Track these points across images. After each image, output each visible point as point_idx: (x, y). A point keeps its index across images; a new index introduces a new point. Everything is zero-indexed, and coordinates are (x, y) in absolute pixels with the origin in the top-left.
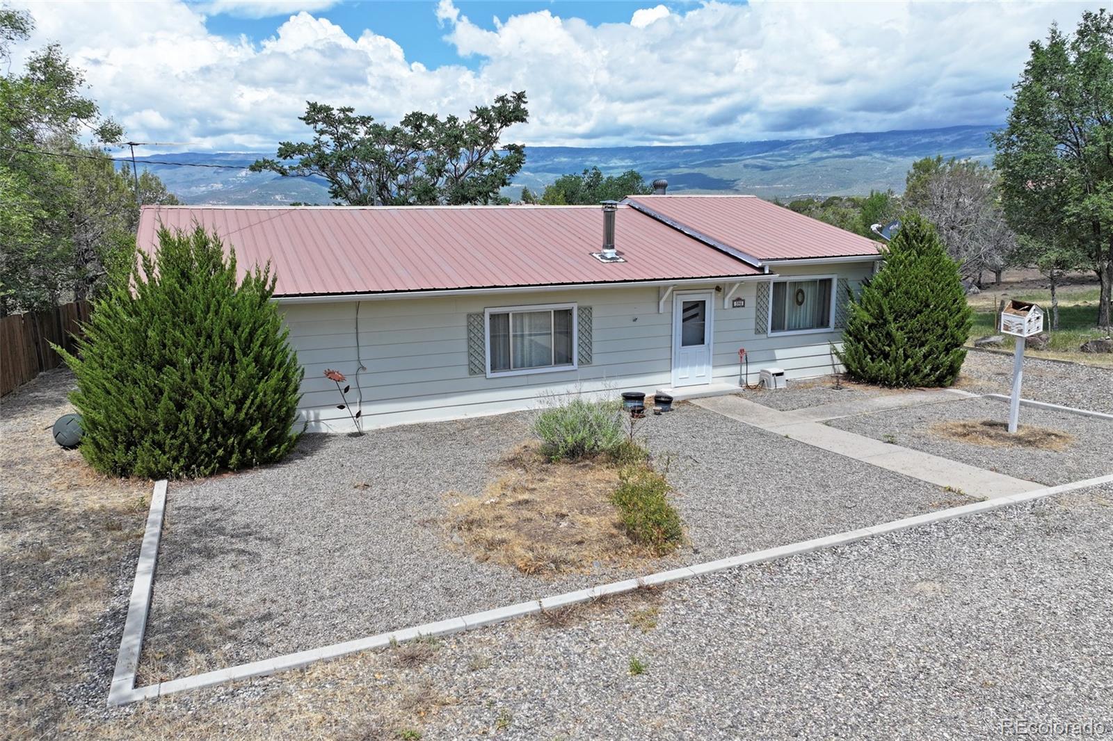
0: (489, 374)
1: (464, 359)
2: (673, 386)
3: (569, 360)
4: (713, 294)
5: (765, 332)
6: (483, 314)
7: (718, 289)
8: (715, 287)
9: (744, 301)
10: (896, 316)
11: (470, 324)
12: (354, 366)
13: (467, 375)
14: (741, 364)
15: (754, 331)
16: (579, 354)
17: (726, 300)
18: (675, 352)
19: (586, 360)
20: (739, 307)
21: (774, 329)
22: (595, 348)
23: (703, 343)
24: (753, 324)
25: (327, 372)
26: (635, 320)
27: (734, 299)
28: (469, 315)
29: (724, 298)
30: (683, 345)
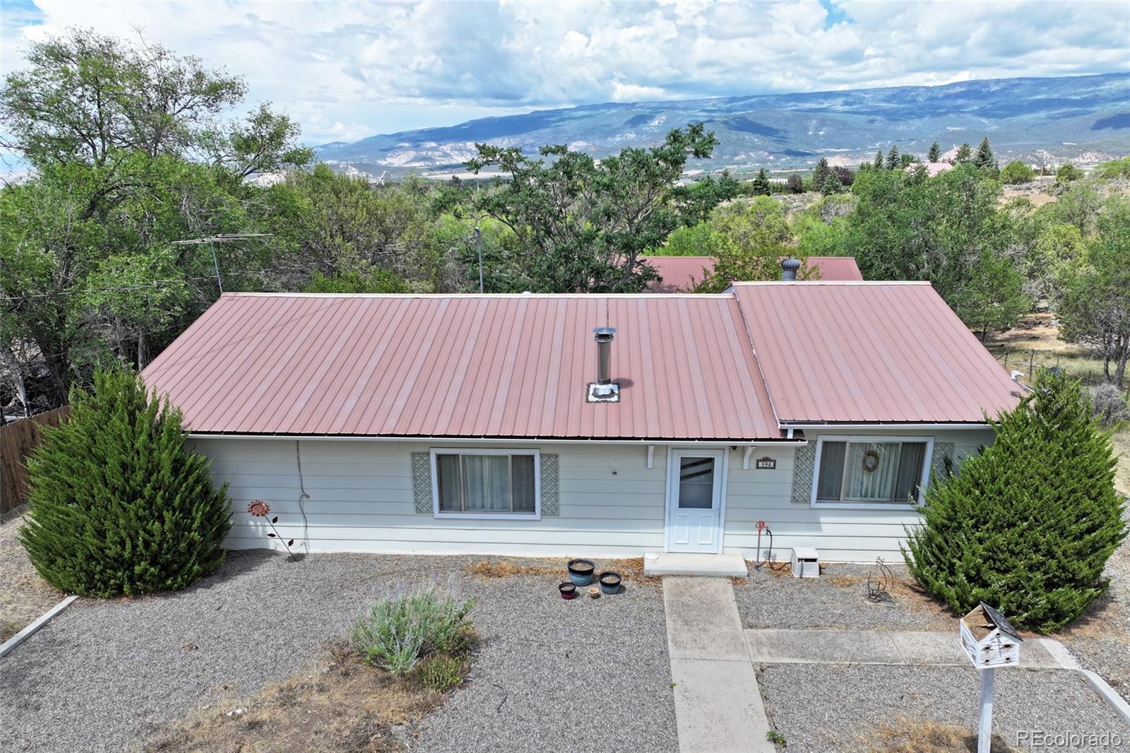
0: (437, 515)
1: (410, 497)
2: (666, 550)
3: (531, 509)
4: (726, 451)
5: (806, 501)
6: (428, 454)
9: (775, 461)
10: (977, 522)
11: (414, 463)
12: (299, 493)
13: (414, 513)
14: (760, 535)
15: (789, 499)
16: (543, 504)
17: (746, 460)
18: (670, 513)
19: (552, 511)
20: (766, 468)
21: (820, 498)
22: (563, 499)
23: (710, 507)
24: (788, 491)
25: (252, 505)
26: (615, 473)
27: (760, 458)
28: (413, 454)
29: (743, 457)
30: (680, 507)
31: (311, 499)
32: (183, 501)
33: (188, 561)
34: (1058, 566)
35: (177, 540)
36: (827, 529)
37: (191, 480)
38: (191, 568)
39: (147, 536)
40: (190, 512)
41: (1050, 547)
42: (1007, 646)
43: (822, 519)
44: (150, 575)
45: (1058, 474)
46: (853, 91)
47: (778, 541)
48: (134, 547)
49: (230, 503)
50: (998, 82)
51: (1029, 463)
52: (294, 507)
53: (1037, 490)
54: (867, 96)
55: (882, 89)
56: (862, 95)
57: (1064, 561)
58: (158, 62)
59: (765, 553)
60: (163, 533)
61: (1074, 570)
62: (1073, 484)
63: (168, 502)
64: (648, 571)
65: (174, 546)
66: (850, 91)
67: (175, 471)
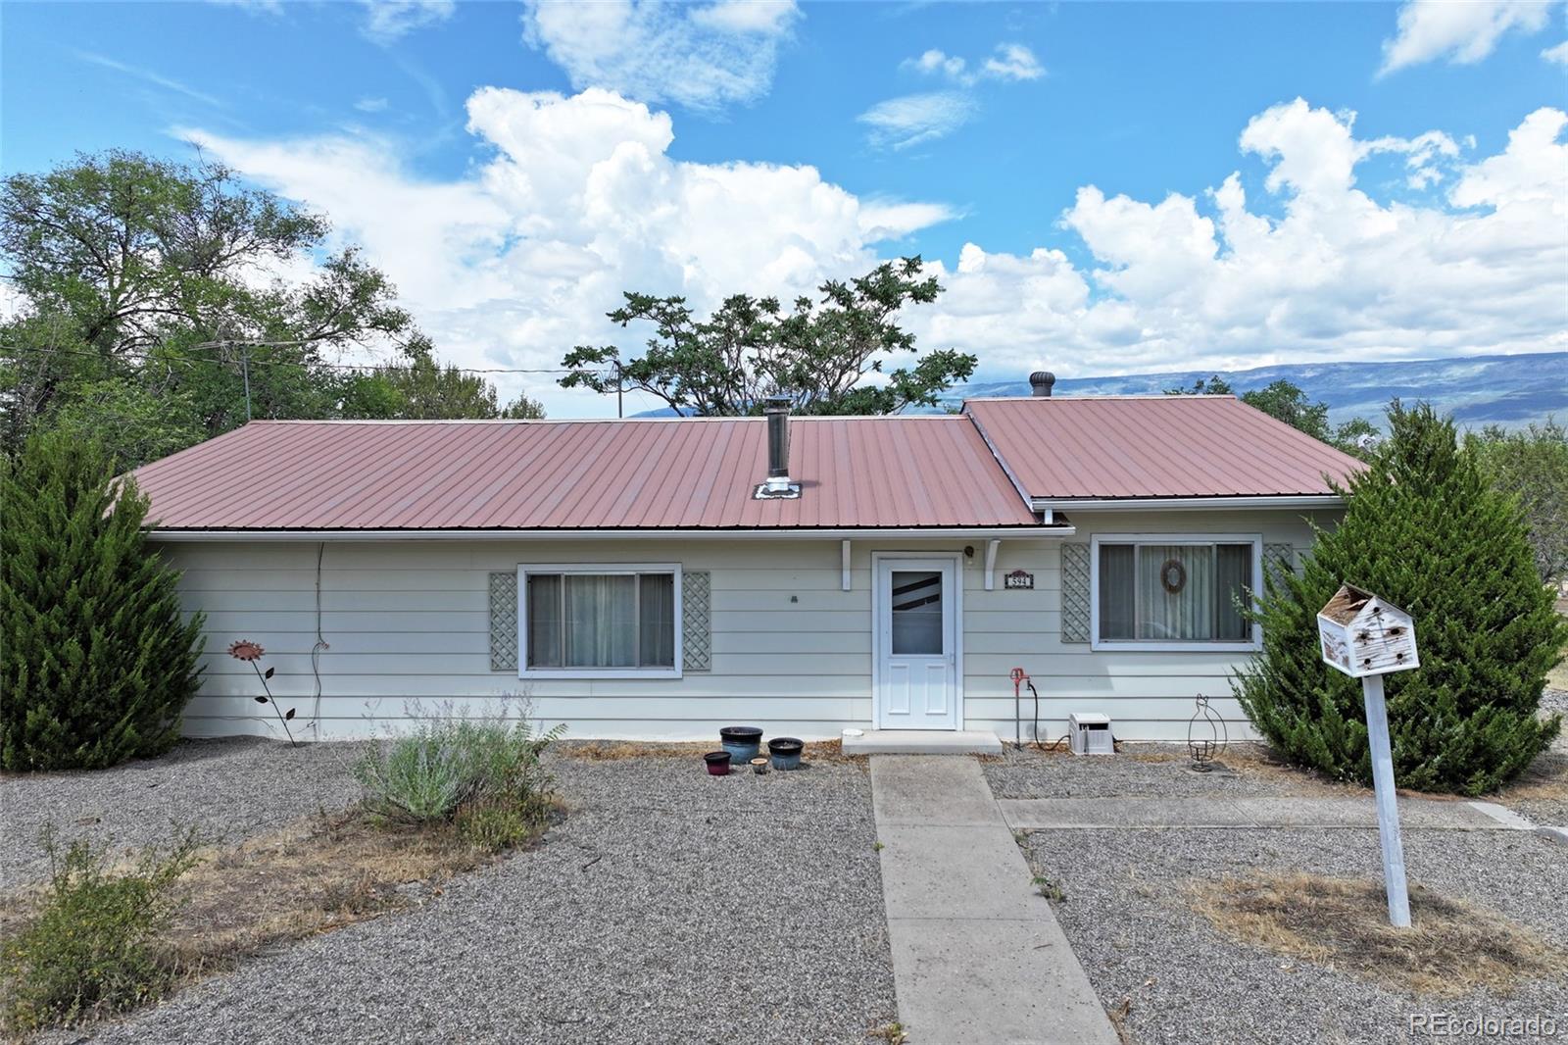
0: (523, 673)
1: (483, 644)
2: (876, 726)
3: (669, 662)
4: (960, 561)
5: (1085, 640)
6: (515, 575)
7: (969, 551)
8: (963, 548)
9: (1032, 577)
11: (493, 589)
12: (313, 639)
13: (490, 672)
14: (1018, 698)
15: (1058, 638)
16: (686, 652)
17: (989, 574)
18: (879, 664)
19: (699, 666)
20: (1019, 587)
21: (1105, 635)
22: (717, 642)
23: (940, 651)
24: (1055, 622)
25: (235, 645)
26: (794, 599)
27: (1010, 572)
28: (492, 575)
29: (984, 570)
30: (894, 652)
31: (331, 650)
32: (126, 623)
33: (118, 719)
34: (1472, 674)
35: (105, 681)
36: (1120, 686)
37: (145, 592)
38: (122, 731)
39: (57, 666)
40: (136, 640)
41: (1454, 643)
42: (1395, 631)
43: (1112, 670)
44: (51, 733)
45: (1445, 536)
46: (1133, 377)
47: (1047, 709)
48: (32, 682)
49: (203, 642)
50: (1313, 367)
51: (1401, 528)
52: (303, 665)
53: (1419, 563)
54: (1152, 383)
55: (1170, 375)
56: (1145, 381)
57: (1479, 664)
58: (216, 182)
59: (1028, 729)
60: (85, 666)
61: (1498, 683)
62: (1470, 548)
63: (102, 617)
64: (848, 747)
65: (99, 691)
66: (1129, 377)
67: (122, 575)
